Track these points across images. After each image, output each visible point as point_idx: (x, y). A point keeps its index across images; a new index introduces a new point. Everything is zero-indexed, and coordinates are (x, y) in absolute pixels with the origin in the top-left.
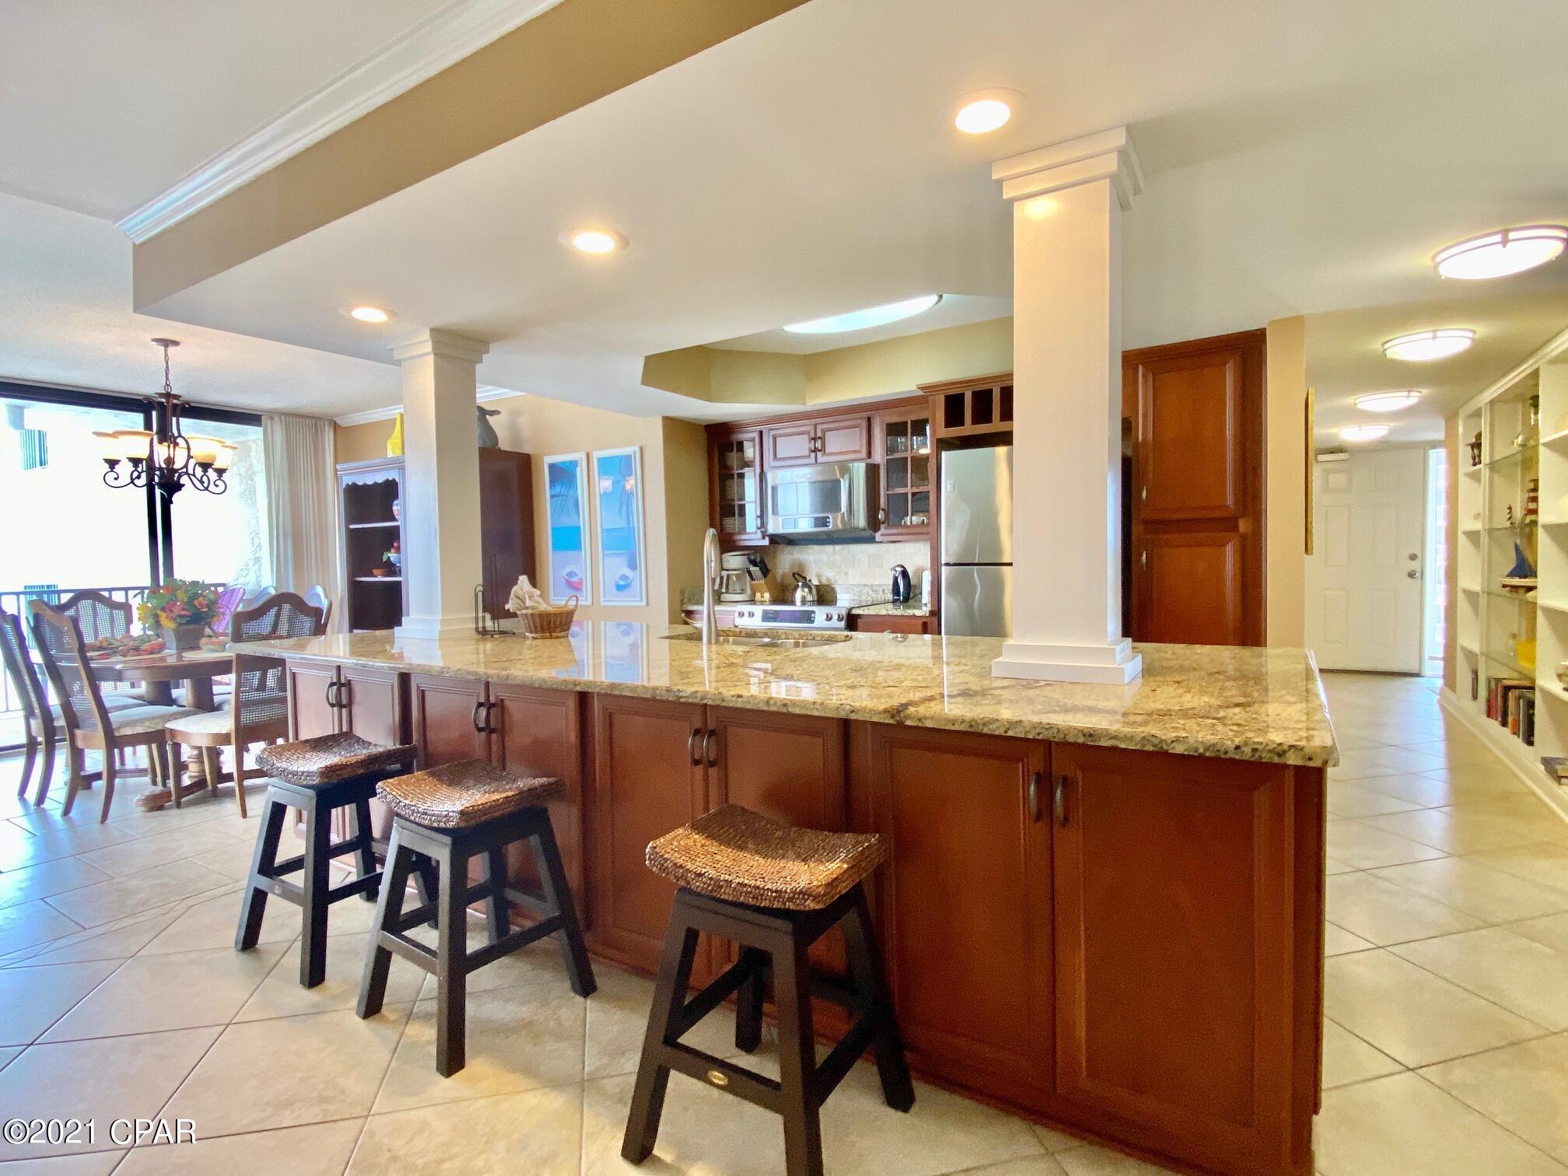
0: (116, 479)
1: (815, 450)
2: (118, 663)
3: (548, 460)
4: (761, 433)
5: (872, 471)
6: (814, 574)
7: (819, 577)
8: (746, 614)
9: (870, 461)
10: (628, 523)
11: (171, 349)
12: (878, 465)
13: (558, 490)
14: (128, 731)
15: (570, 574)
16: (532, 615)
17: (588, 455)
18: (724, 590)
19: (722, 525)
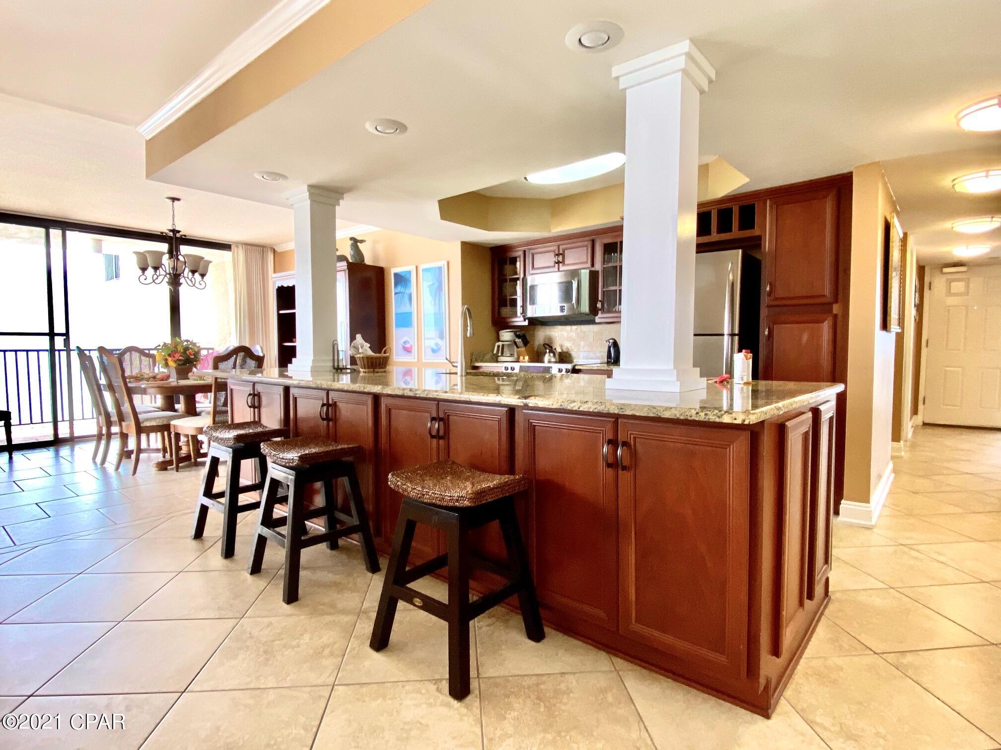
0: (145, 279)
1: (558, 263)
2: (143, 384)
3: (394, 271)
4: (525, 252)
5: (593, 276)
6: (558, 345)
7: (561, 346)
8: (510, 369)
9: (593, 269)
10: (440, 311)
11: (176, 202)
12: (598, 272)
13: (399, 289)
14: (148, 424)
15: (405, 342)
16: (363, 357)
17: (417, 267)
18: (500, 354)
19: (499, 312)
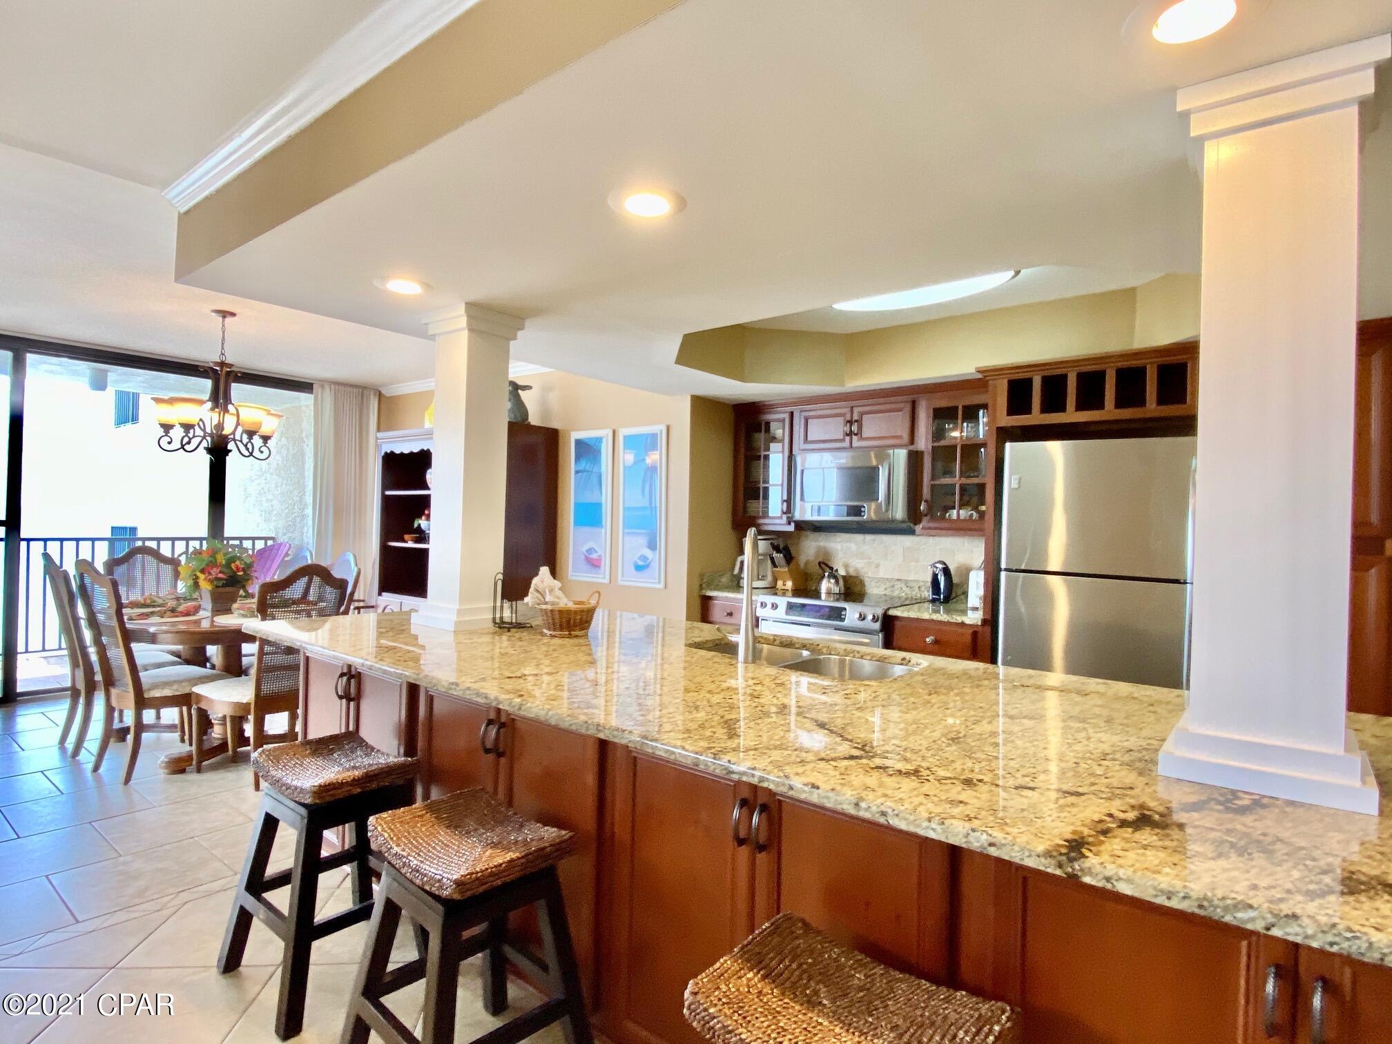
0: (169, 443)
1: (850, 434)
2: (153, 625)
3: (575, 435)
4: (792, 414)
5: (915, 459)
6: (841, 564)
7: (846, 566)
8: (769, 606)
9: (911, 448)
10: (651, 503)
11: (229, 320)
12: (922, 453)
13: (583, 464)
14: (157, 693)
15: (590, 550)
16: (552, 611)
17: (614, 432)
19: (745, 508)
